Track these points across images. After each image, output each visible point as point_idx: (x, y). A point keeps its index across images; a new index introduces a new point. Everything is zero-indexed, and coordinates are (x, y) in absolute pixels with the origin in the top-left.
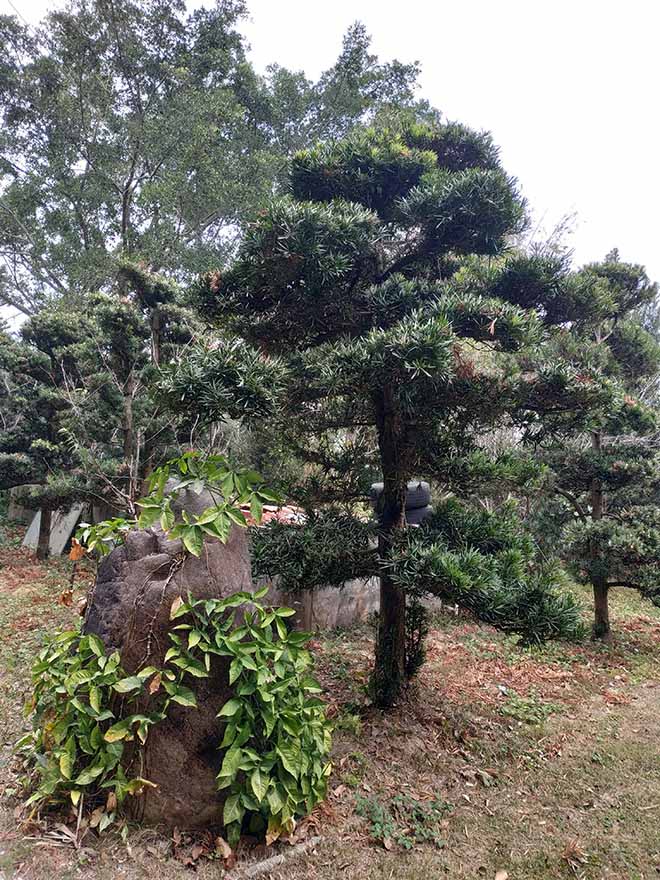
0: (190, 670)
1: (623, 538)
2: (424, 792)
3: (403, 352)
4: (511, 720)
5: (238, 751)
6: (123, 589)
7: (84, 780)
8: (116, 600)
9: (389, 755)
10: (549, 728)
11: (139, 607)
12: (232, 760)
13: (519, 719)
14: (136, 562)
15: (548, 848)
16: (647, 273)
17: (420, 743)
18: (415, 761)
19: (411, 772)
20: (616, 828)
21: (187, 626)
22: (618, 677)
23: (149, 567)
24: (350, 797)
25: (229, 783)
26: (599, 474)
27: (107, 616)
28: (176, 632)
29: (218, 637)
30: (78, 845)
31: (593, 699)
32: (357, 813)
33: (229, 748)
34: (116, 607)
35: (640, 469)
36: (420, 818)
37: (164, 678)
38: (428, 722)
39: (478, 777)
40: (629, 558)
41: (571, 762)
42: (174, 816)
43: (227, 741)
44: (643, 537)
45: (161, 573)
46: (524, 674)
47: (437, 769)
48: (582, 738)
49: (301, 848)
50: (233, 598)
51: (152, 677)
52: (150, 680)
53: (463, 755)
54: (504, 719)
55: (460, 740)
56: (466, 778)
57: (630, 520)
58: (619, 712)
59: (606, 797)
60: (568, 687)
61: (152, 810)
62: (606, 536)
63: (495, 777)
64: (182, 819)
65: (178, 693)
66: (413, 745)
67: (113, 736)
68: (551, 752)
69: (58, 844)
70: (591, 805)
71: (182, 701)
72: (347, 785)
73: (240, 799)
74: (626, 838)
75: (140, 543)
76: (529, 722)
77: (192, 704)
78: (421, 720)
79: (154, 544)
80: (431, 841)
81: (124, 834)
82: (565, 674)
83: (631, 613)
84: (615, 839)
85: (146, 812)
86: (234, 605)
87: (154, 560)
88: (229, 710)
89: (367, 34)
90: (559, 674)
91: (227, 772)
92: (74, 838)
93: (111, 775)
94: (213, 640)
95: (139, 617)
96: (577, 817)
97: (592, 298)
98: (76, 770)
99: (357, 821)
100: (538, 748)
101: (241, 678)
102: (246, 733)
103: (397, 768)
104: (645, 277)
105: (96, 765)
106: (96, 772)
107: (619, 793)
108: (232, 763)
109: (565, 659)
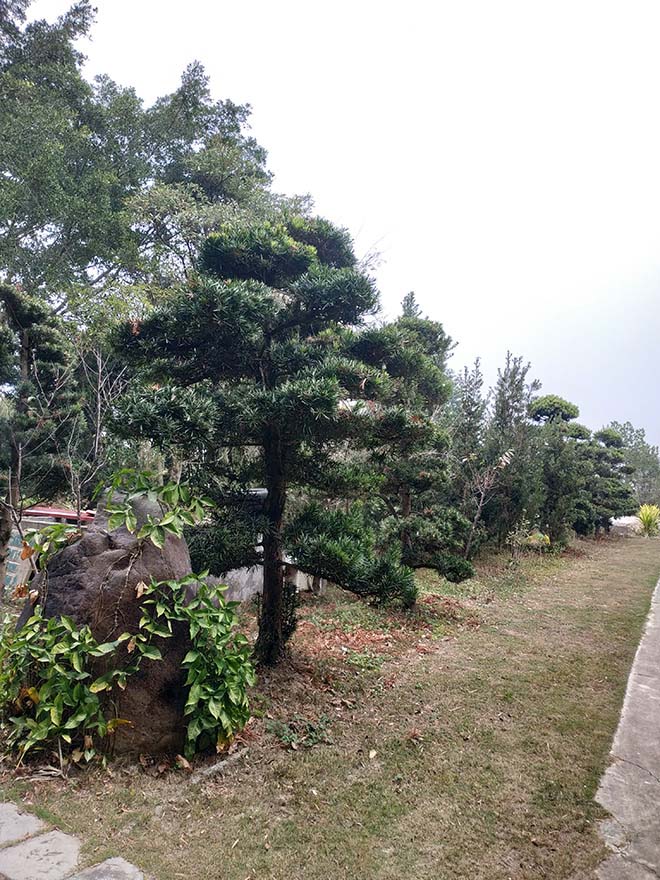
0: (156, 633)
1: (427, 529)
2: (310, 715)
3: (308, 400)
4: (356, 668)
5: (198, 687)
6: (86, 578)
7: (71, 725)
8: (81, 588)
9: (280, 695)
10: (382, 671)
11: (105, 591)
12: (195, 693)
13: (362, 667)
14: (97, 557)
15: (398, 737)
16: (444, 329)
17: (300, 685)
18: (299, 697)
19: (298, 705)
20: (437, 721)
21: (152, 601)
22: (424, 636)
23: (110, 560)
24: (259, 723)
25: (193, 709)
26: (409, 481)
27: (71, 601)
28: (145, 606)
29: (176, 607)
30: (65, 777)
31: (409, 651)
32: (268, 731)
33: (192, 684)
34: (81, 594)
35: (438, 478)
36: (312, 730)
37: (139, 640)
38: (303, 671)
39: (343, 704)
40: (431, 546)
41: (402, 690)
42: (140, 746)
43: (189, 680)
44: (440, 529)
45: (122, 564)
46: (358, 639)
47: (315, 702)
48: (406, 676)
49: (237, 756)
50: (186, 580)
51: (129, 640)
52: (126, 642)
53: (330, 691)
54: (352, 668)
55: (326, 682)
56: (335, 706)
57: (430, 516)
58: (428, 657)
59: (427, 707)
60: (390, 645)
61: (121, 744)
62: (415, 529)
63: (354, 703)
64: (145, 748)
65: (146, 652)
66: (296, 687)
67: (96, 688)
68: (388, 685)
69: (48, 778)
70: (419, 712)
71: (151, 656)
72: (256, 717)
73: (200, 721)
74: (444, 726)
75: (99, 541)
76: (369, 668)
77: (159, 658)
78: (298, 671)
79: (110, 543)
80: (322, 741)
81: (104, 762)
82: (387, 636)
83: (426, 593)
84: (437, 727)
85: (116, 747)
86: (186, 583)
87: (114, 555)
88: (190, 658)
89: (205, 74)
90: (382, 636)
91: (192, 702)
92: (60, 772)
93: (94, 719)
94: (173, 610)
95: (106, 599)
96: (412, 720)
97: (420, 362)
98: (64, 719)
99: (269, 737)
100: (380, 684)
101: (198, 635)
102: (204, 673)
103: (288, 703)
104: (442, 332)
105: (81, 712)
106: (81, 718)
107: (436, 703)
108: (195, 695)
109: (386, 626)
